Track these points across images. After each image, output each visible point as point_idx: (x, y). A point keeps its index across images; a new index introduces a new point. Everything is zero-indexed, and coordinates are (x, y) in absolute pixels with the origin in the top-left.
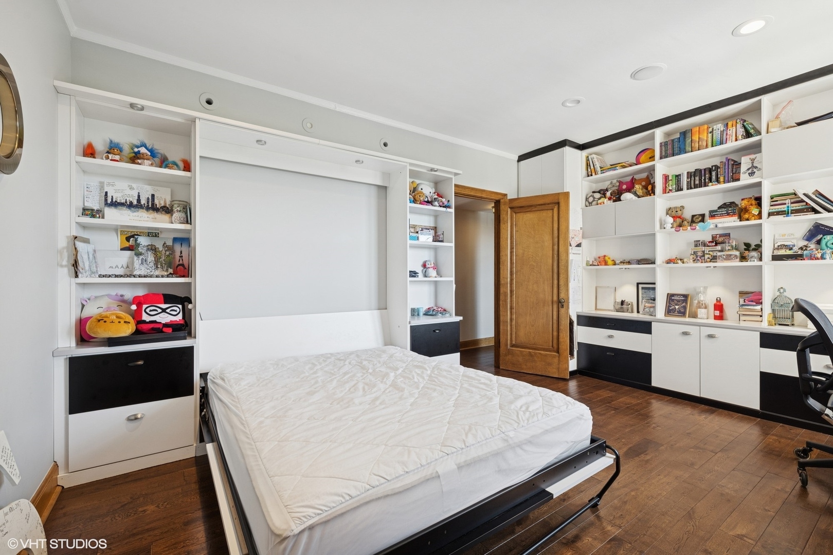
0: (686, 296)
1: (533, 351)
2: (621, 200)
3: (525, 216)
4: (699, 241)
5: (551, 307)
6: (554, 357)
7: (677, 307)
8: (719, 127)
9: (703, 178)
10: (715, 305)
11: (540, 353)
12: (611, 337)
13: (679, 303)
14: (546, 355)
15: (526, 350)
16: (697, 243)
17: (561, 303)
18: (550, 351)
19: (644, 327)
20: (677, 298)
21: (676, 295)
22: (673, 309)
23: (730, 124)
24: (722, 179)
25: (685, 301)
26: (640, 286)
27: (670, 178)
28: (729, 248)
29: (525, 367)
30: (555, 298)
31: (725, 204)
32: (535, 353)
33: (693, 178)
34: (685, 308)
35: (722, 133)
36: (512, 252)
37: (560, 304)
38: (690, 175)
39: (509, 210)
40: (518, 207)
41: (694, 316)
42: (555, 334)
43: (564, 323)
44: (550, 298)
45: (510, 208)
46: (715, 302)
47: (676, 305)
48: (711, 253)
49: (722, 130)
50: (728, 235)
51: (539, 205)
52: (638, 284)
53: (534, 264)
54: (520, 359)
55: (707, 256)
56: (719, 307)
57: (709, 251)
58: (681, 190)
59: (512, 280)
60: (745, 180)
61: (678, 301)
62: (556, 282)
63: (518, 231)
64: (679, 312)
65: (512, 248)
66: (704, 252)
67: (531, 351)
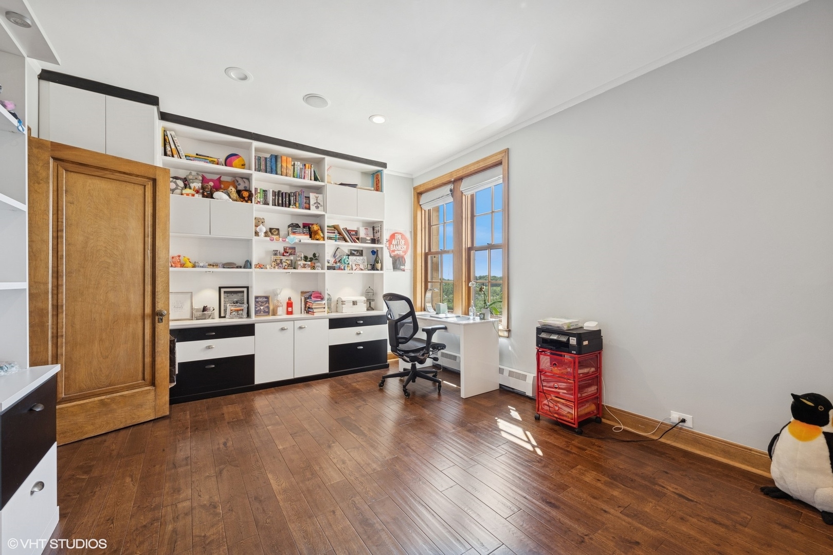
0: (267, 298)
1: (108, 396)
2: (213, 198)
3: (90, 181)
4: (277, 251)
5: (140, 324)
6: (148, 392)
7: (262, 308)
8: (299, 165)
9: (284, 200)
10: (288, 303)
11: (122, 396)
12: (209, 348)
13: (263, 304)
14: (133, 395)
15: (92, 400)
16: (275, 253)
17: (157, 316)
18: (139, 386)
19: (247, 330)
20: (261, 300)
21: (259, 297)
22: (259, 310)
23: (307, 165)
24: (297, 205)
25: (268, 302)
26: (223, 290)
27: (259, 191)
28: (300, 259)
29: (91, 427)
30: (148, 310)
31: (292, 224)
32: (113, 399)
33: (277, 197)
34: (268, 307)
35: (301, 169)
36: (57, 238)
37: (157, 318)
38: (274, 193)
39: (51, 161)
40: (73, 163)
41: (274, 314)
42: (148, 360)
43: (163, 342)
44: (140, 311)
45: (55, 159)
46: (287, 300)
47: (261, 306)
48: (287, 261)
49: (301, 167)
50: (294, 248)
51: (120, 172)
52: (220, 288)
53: (108, 260)
54: (81, 419)
55: (284, 264)
56: (290, 304)
57: (286, 260)
58: (268, 204)
59: (57, 287)
60: (313, 211)
61: (262, 302)
62: (149, 288)
63: (72, 203)
64: (265, 312)
65: (57, 231)
66: (281, 260)
67: (103, 397)
